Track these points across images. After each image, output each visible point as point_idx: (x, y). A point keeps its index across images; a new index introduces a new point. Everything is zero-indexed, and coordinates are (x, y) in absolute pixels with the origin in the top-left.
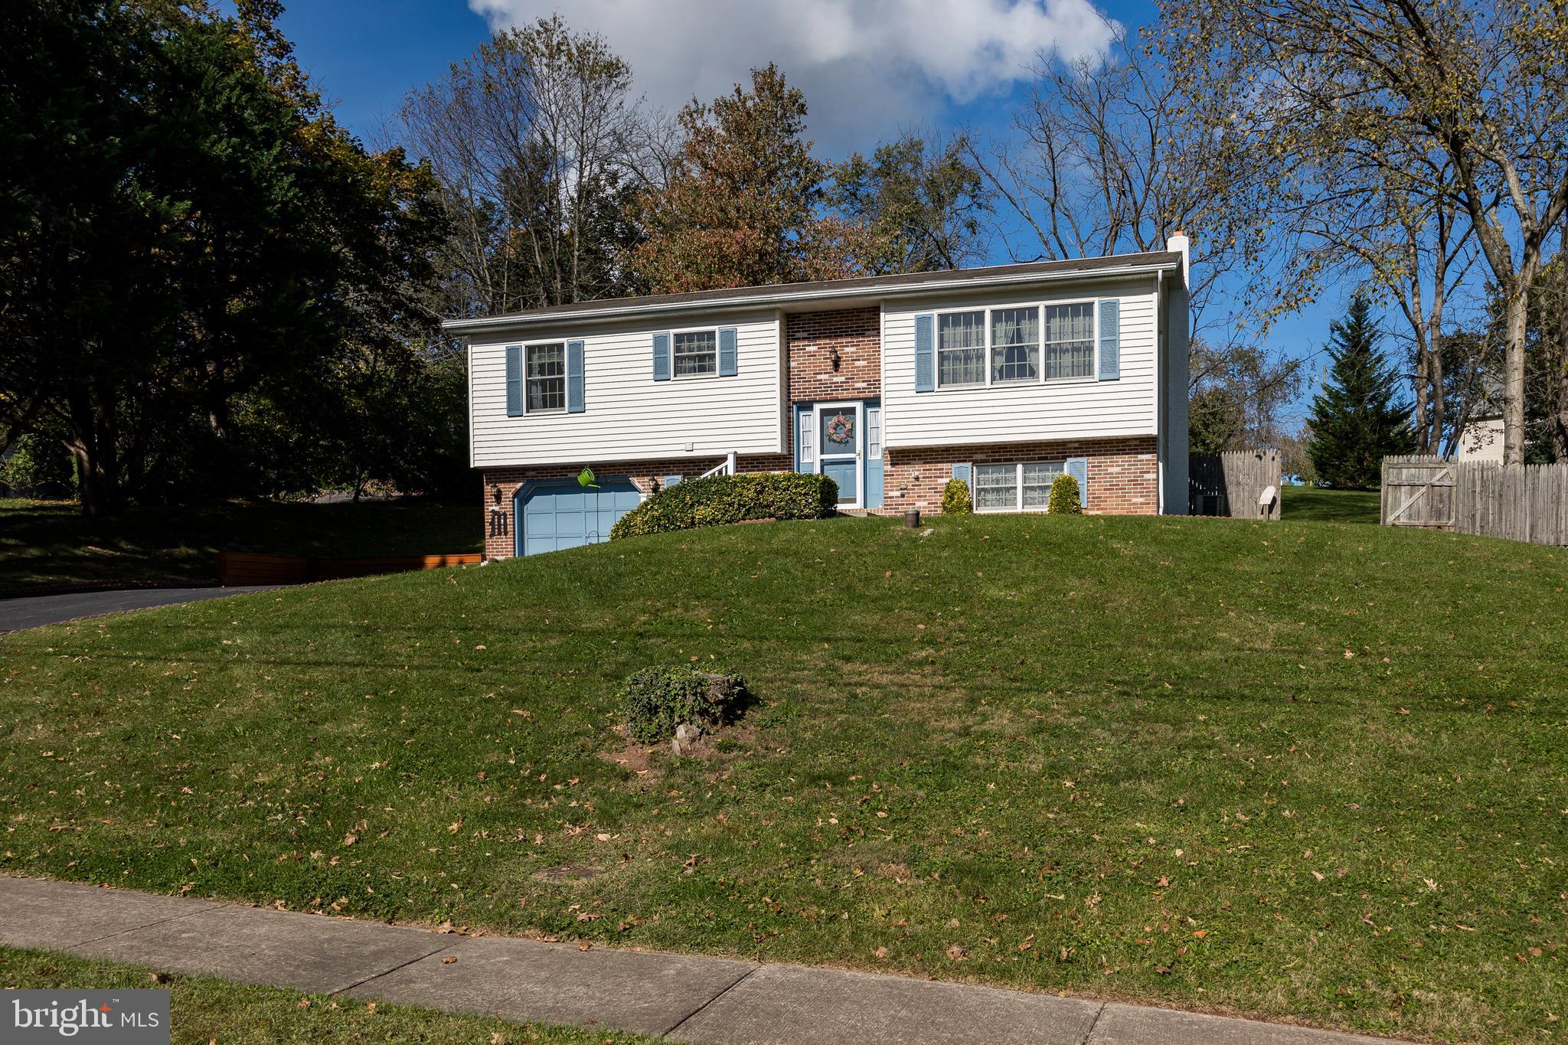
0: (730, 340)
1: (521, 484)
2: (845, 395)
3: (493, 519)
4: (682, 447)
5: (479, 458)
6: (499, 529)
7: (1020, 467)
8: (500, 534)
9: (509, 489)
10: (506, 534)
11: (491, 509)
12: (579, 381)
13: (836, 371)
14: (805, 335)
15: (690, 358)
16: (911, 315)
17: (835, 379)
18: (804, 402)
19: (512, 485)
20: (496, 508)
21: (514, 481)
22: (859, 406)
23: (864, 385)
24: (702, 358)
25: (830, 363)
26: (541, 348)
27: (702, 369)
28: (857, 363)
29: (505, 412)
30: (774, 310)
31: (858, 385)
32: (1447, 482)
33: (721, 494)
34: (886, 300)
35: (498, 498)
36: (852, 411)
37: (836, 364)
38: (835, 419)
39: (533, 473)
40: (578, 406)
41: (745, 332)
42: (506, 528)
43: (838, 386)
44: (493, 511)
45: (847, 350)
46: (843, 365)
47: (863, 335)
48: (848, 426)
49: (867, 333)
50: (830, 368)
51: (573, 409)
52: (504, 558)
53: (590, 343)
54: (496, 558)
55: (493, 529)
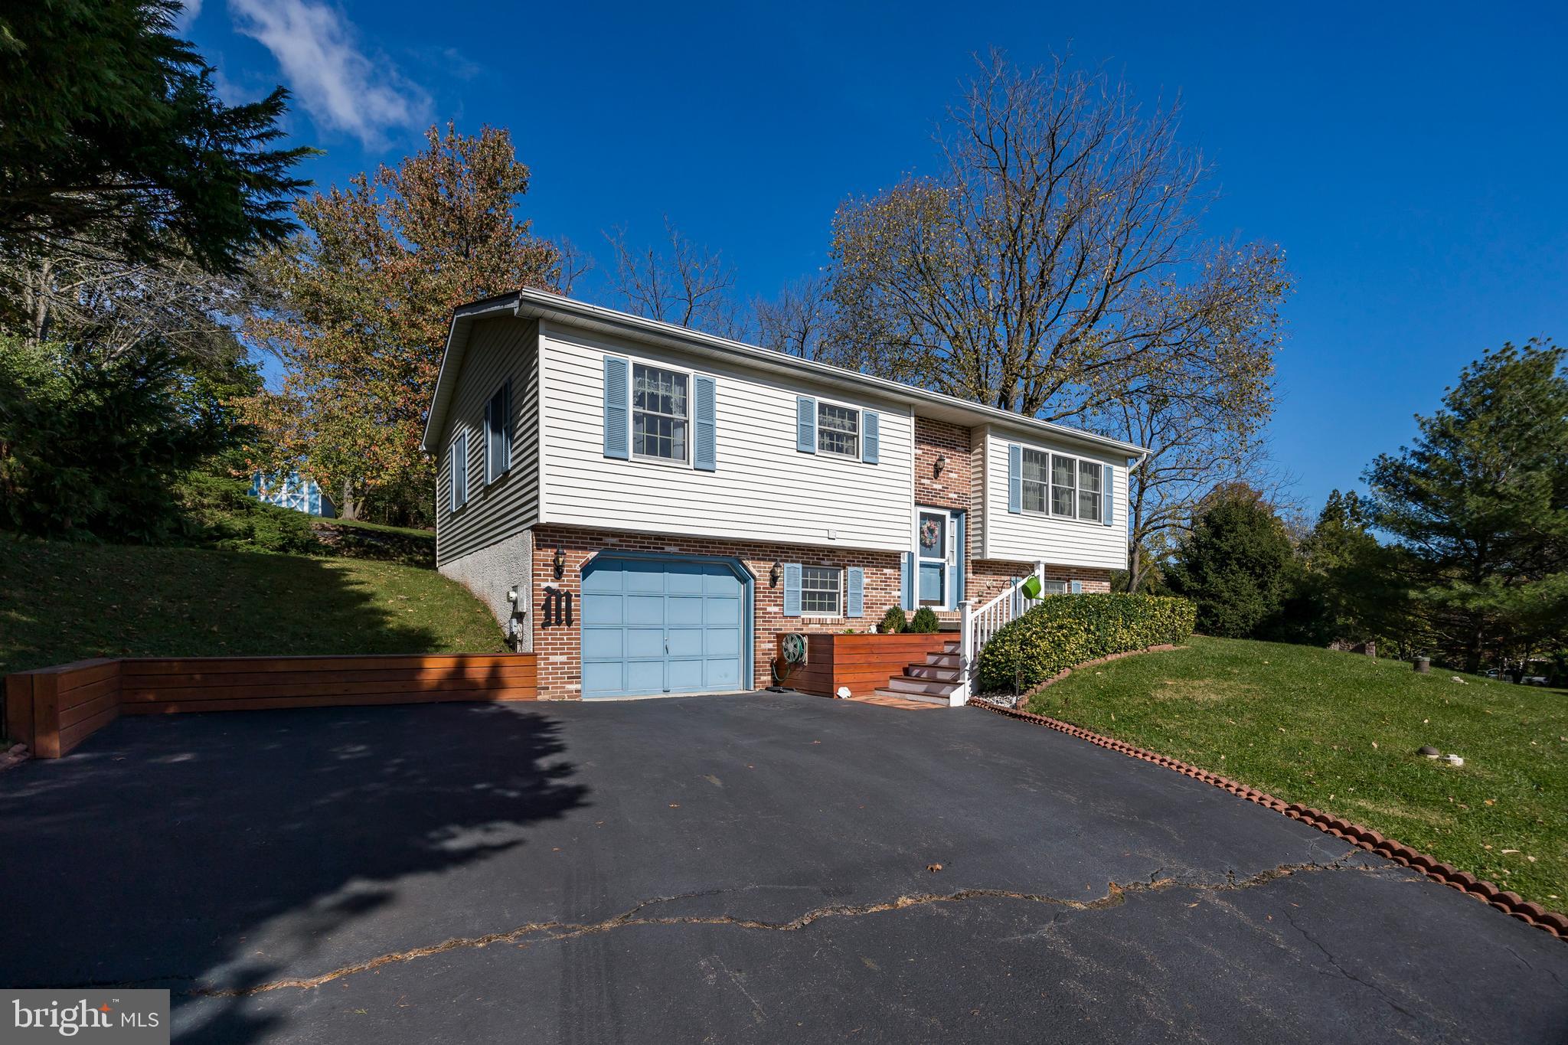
0: (872, 424)
1: (593, 554)
2: (941, 503)
3: (548, 601)
4: (825, 534)
5: (553, 510)
6: (558, 615)
8: (559, 623)
9: (575, 560)
10: (569, 622)
11: (544, 585)
12: (707, 430)
13: (936, 478)
14: (922, 438)
15: (831, 435)
16: (1006, 443)
17: (935, 486)
19: (580, 553)
20: (555, 585)
21: (585, 549)
22: (947, 514)
23: (955, 496)
24: (844, 437)
27: (840, 450)
28: (951, 475)
29: (602, 449)
30: (910, 405)
31: (949, 495)
34: (992, 425)
35: (559, 571)
36: (942, 518)
37: (937, 471)
38: (929, 523)
39: (614, 540)
40: (706, 462)
41: (885, 420)
42: (568, 615)
43: (937, 493)
44: (548, 589)
45: (944, 460)
46: (941, 474)
47: (954, 450)
49: (958, 448)
50: (931, 474)
51: (701, 465)
52: (564, 658)
53: (723, 384)
54: (552, 659)
55: (548, 616)
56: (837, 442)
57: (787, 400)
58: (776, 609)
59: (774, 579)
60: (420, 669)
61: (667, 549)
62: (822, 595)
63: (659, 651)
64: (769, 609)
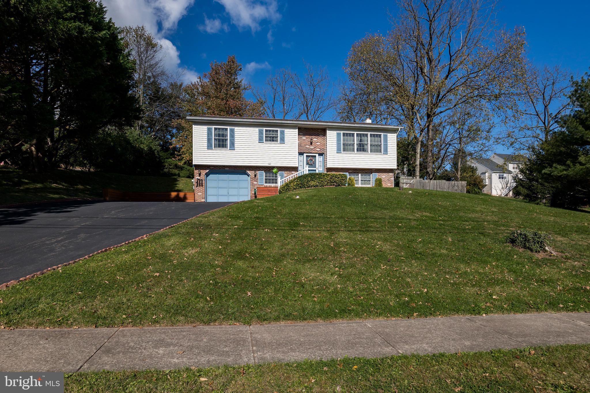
0: (282, 133)
1: (208, 171)
2: (314, 152)
3: (197, 181)
4: (268, 163)
5: (196, 161)
6: (200, 184)
7: (360, 175)
8: (200, 186)
9: (204, 172)
10: (202, 186)
11: (197, 178)
12: (233, 140)
13: (311, 145)
14: (302, 134)
15: (269, 137)
16: (335, 132)
17: (311, 147)
18: (302, 153)
20: (199, 178)
21: (206, 169)
22: (317, 155)
23: (319, 149)
24: (273, 137)
25: (309, 142)
26: (219, 129)
27: (273, 141)
28: (317, 143)
29: (206, 147)
30: (296, 126)
31: (317, 149)
32: (413, 183)
33: (320, 178)
34: (328, 128)
35: (200, 175)
36: (315, 156)
37: (311, 143)
38: (310, 158)
39: (213, 167)
40: (233, 148)
41: (287, 131)
42: (202, 184)
43: (312, 149)
44: (197, 179)
45: (314, 139)
46: (313, 143)
47: (319, 136)
48: (313, 160)
50: (309, 144)
51: (231, 149)
52: (201, 194)
53: (237, 129)
54: (198, 194)
55: (197, 184)
56: (272, 139)
57: (256, 130)
58: (256, 183)
59: (255, 176)
60: (171, 195)
61: (226, 169)
62: (273, 179)
63: (226, 193)
64: (254, 183)
